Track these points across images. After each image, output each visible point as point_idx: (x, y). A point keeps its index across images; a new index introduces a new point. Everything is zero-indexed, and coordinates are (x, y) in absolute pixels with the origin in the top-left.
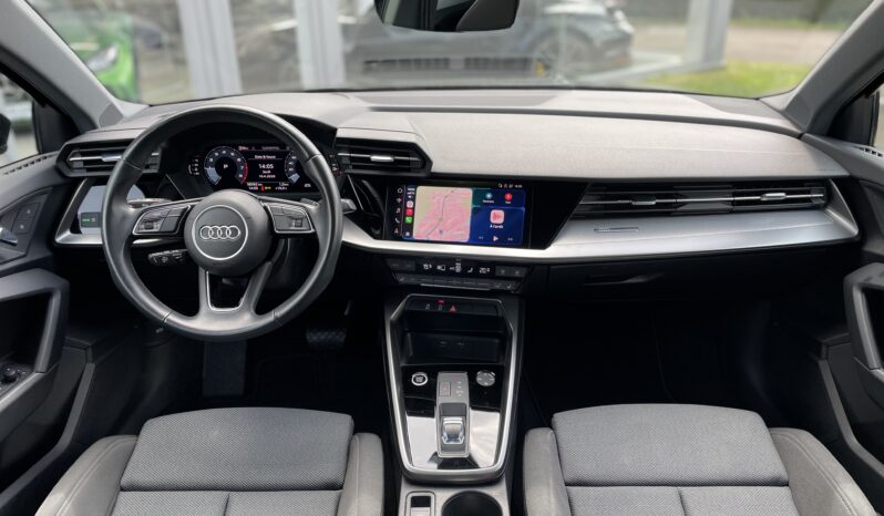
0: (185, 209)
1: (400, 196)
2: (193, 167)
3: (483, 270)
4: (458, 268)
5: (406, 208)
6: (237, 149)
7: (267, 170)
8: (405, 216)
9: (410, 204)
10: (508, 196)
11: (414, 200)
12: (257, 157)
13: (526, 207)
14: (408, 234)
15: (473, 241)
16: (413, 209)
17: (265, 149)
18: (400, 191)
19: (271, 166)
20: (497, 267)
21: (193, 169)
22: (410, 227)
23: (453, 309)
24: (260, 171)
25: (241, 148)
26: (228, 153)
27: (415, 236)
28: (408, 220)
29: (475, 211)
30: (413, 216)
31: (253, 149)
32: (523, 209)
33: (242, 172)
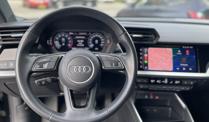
0: (59, 58)
1: (141, 52)
2: (49, 41)
3: (177, 82)
4: (166, 81)
5: (144, 57)
6: (69, 33)
7: (80, 42)
8: (144, 60)
9: (146, 55)
10: (187, 51)
11: (147, 53)
12: (77, 37)
13: (195, 55)
14: (146, 68)
15: (175, 70)
16: (147, 57)
17: (80, 34)
18: (141, 50)
19: (83, 41)
20: (183, 81)
21: (49, 42)
22: (147, 65)
23: (157, 97)
24: (78, 43)
25: (70, 33)
26: (65, 35)
27: (149, 69)
28: (146, 62)
29: (174, 58)
30: (147, 60)
31: (76, 34)
32: (194, 56)
33: (70, 43)
